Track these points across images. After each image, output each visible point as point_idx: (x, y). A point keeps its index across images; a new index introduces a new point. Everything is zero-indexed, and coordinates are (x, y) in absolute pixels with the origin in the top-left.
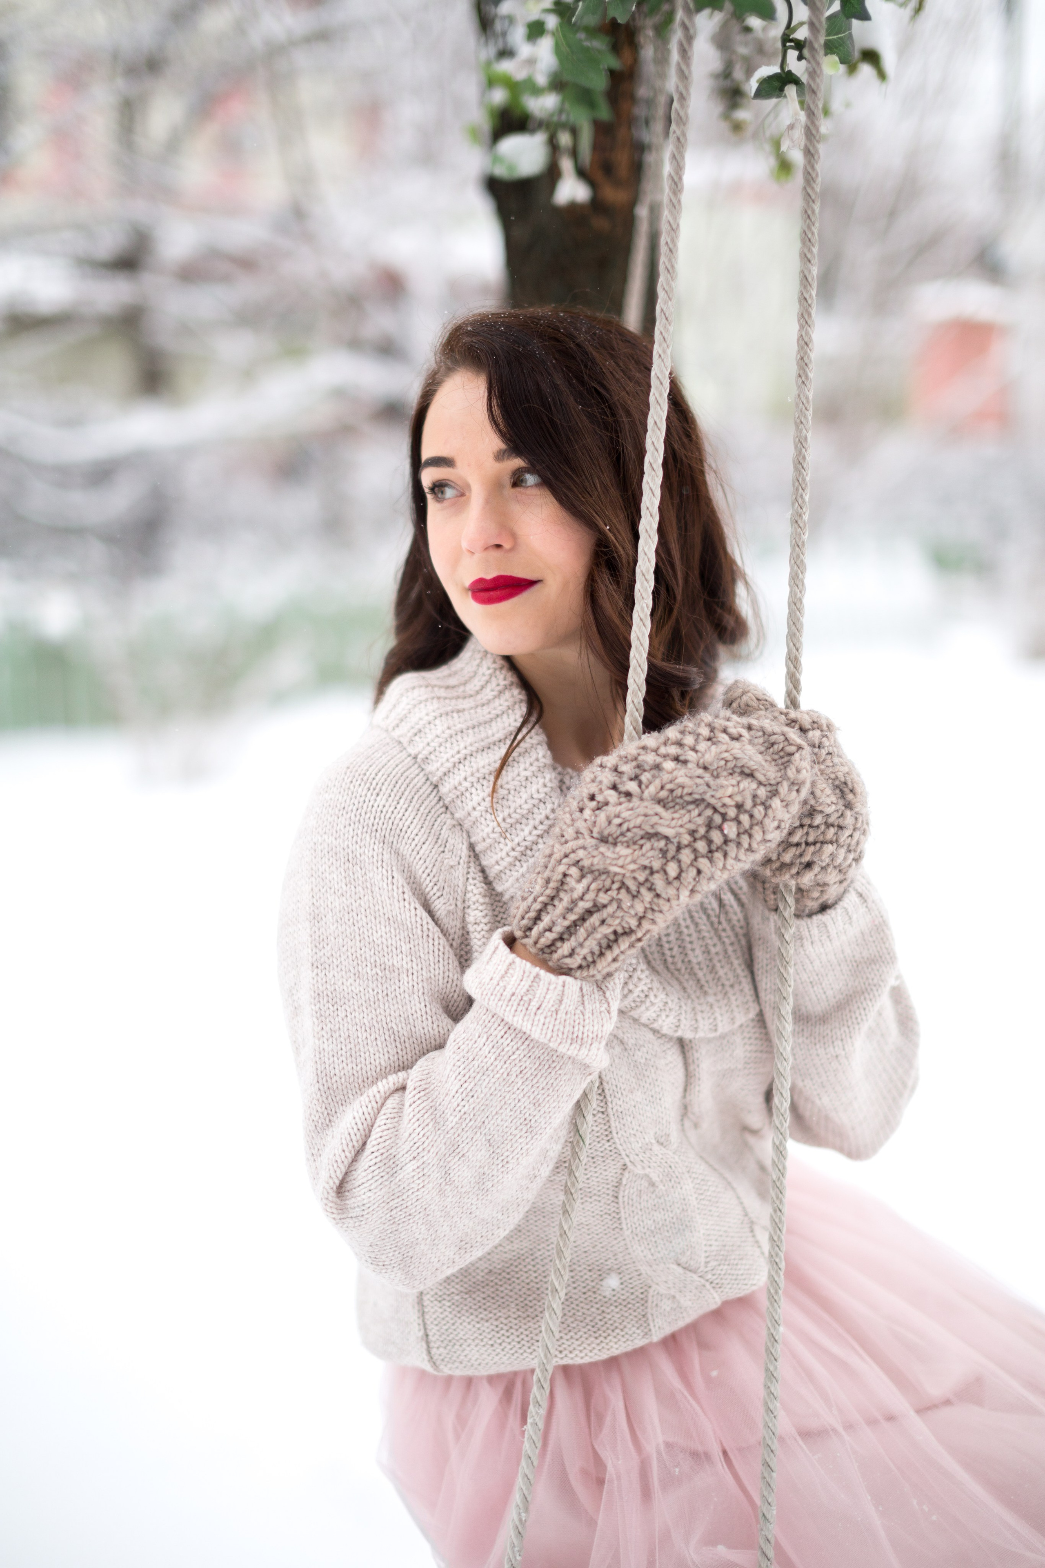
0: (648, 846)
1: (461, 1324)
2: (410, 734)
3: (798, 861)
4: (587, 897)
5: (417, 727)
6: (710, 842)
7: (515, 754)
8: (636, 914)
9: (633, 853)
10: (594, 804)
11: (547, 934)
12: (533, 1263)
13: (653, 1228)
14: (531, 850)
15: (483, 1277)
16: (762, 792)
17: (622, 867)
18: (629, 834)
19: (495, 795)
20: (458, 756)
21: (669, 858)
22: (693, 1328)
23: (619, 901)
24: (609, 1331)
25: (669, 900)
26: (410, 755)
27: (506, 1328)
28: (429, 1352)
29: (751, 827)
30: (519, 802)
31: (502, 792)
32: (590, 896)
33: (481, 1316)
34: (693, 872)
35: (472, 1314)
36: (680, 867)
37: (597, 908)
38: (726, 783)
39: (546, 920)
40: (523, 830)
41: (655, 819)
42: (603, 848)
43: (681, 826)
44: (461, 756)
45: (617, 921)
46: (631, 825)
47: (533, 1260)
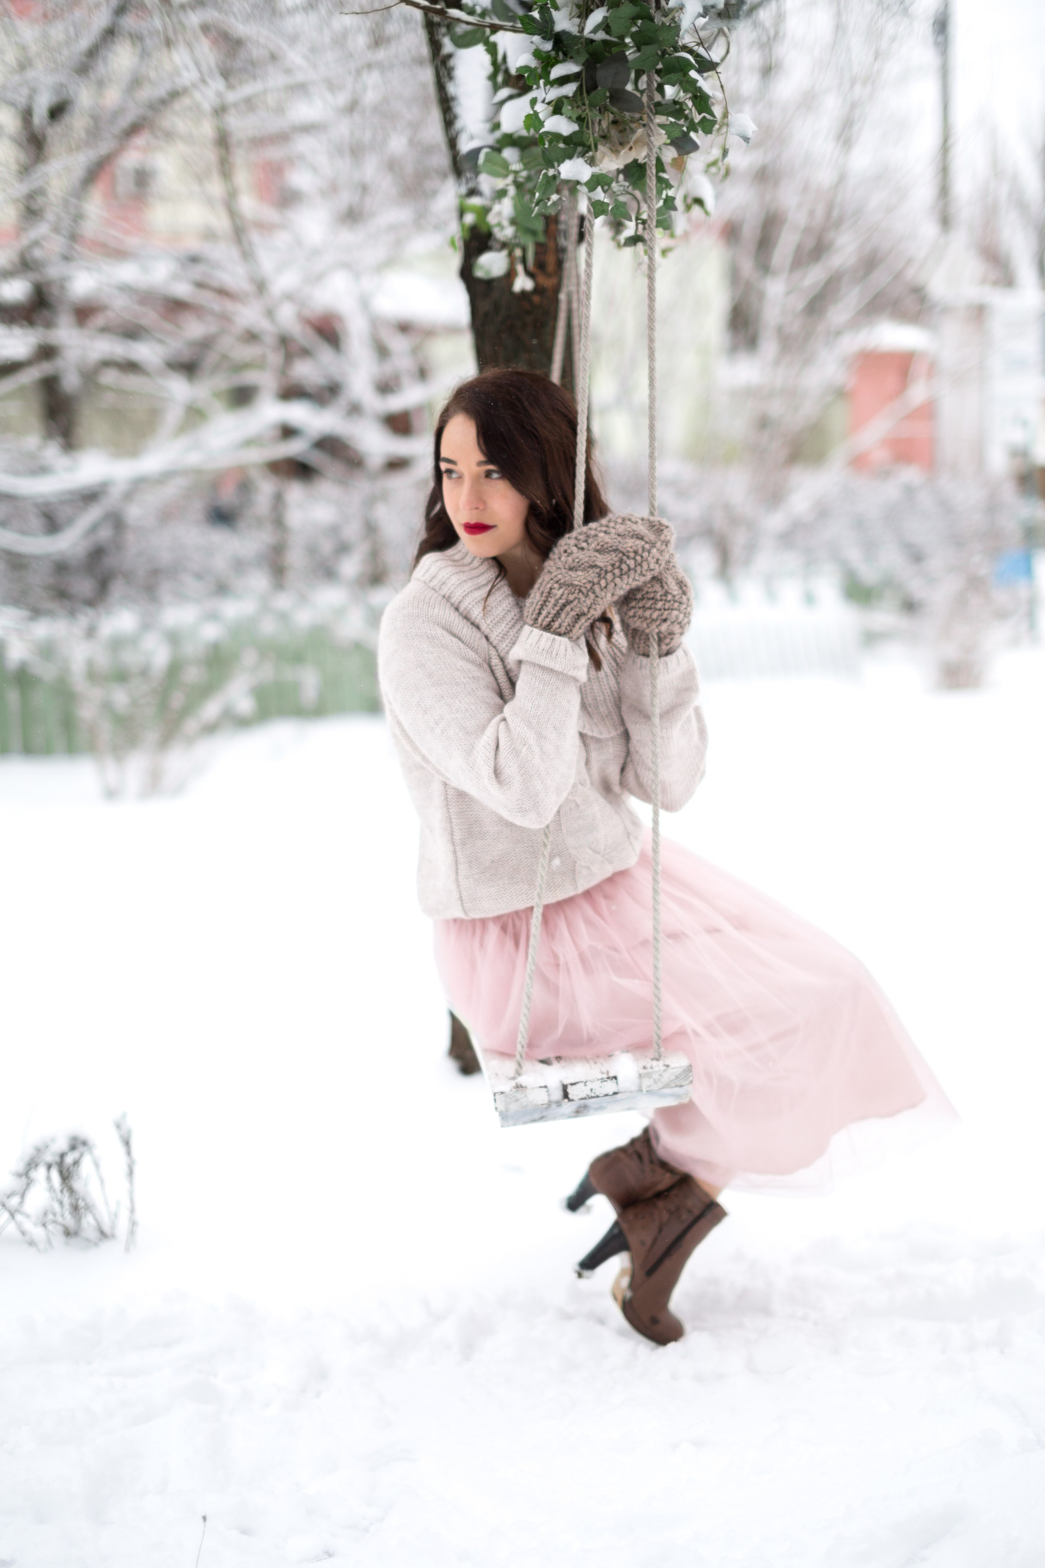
0: (591, 571)
1: (479, 890)
2: (439, 585)
3: (660, 618)
4: (563, 597)
5: (442, 581)
6: (621, 570)
7: (493, 590)
8: (587, 606)
9: (584, 575)
10: (566, 554)
11: (547, 619)
12: (514, 855)
13: (577, 829)
14: (507, 635)
15: (489, 864)
16: (647, 546)
17: (579, 581)
18: (583, 566)
19: (485, 610)
20: (464, 593)
21: (602, 578)
22: (599, 887)
23: (579, 599)
24: (557, 888)
25: (602, 599)
26: (440, 595)
27: (503, 889)
28: (462, 906)
29: (642, 562)
30: (498, 612)
31: (489, 608)
32: (564, 597)
33: (490, 884)
34: (612, 585)
35: (485, 884)
36: (607, 582)
37: (568, 602)
38: (628, 541)
39: (544, 613)
40: (501, 626)
41: (595, 558)
42: (570, 573)
43: (607, 562)
44: (466, 592)
45: (578, 609)
46: (583, 561)
47: (515, 854)
